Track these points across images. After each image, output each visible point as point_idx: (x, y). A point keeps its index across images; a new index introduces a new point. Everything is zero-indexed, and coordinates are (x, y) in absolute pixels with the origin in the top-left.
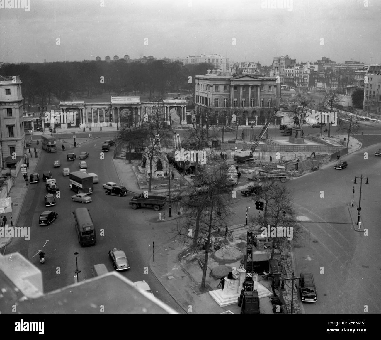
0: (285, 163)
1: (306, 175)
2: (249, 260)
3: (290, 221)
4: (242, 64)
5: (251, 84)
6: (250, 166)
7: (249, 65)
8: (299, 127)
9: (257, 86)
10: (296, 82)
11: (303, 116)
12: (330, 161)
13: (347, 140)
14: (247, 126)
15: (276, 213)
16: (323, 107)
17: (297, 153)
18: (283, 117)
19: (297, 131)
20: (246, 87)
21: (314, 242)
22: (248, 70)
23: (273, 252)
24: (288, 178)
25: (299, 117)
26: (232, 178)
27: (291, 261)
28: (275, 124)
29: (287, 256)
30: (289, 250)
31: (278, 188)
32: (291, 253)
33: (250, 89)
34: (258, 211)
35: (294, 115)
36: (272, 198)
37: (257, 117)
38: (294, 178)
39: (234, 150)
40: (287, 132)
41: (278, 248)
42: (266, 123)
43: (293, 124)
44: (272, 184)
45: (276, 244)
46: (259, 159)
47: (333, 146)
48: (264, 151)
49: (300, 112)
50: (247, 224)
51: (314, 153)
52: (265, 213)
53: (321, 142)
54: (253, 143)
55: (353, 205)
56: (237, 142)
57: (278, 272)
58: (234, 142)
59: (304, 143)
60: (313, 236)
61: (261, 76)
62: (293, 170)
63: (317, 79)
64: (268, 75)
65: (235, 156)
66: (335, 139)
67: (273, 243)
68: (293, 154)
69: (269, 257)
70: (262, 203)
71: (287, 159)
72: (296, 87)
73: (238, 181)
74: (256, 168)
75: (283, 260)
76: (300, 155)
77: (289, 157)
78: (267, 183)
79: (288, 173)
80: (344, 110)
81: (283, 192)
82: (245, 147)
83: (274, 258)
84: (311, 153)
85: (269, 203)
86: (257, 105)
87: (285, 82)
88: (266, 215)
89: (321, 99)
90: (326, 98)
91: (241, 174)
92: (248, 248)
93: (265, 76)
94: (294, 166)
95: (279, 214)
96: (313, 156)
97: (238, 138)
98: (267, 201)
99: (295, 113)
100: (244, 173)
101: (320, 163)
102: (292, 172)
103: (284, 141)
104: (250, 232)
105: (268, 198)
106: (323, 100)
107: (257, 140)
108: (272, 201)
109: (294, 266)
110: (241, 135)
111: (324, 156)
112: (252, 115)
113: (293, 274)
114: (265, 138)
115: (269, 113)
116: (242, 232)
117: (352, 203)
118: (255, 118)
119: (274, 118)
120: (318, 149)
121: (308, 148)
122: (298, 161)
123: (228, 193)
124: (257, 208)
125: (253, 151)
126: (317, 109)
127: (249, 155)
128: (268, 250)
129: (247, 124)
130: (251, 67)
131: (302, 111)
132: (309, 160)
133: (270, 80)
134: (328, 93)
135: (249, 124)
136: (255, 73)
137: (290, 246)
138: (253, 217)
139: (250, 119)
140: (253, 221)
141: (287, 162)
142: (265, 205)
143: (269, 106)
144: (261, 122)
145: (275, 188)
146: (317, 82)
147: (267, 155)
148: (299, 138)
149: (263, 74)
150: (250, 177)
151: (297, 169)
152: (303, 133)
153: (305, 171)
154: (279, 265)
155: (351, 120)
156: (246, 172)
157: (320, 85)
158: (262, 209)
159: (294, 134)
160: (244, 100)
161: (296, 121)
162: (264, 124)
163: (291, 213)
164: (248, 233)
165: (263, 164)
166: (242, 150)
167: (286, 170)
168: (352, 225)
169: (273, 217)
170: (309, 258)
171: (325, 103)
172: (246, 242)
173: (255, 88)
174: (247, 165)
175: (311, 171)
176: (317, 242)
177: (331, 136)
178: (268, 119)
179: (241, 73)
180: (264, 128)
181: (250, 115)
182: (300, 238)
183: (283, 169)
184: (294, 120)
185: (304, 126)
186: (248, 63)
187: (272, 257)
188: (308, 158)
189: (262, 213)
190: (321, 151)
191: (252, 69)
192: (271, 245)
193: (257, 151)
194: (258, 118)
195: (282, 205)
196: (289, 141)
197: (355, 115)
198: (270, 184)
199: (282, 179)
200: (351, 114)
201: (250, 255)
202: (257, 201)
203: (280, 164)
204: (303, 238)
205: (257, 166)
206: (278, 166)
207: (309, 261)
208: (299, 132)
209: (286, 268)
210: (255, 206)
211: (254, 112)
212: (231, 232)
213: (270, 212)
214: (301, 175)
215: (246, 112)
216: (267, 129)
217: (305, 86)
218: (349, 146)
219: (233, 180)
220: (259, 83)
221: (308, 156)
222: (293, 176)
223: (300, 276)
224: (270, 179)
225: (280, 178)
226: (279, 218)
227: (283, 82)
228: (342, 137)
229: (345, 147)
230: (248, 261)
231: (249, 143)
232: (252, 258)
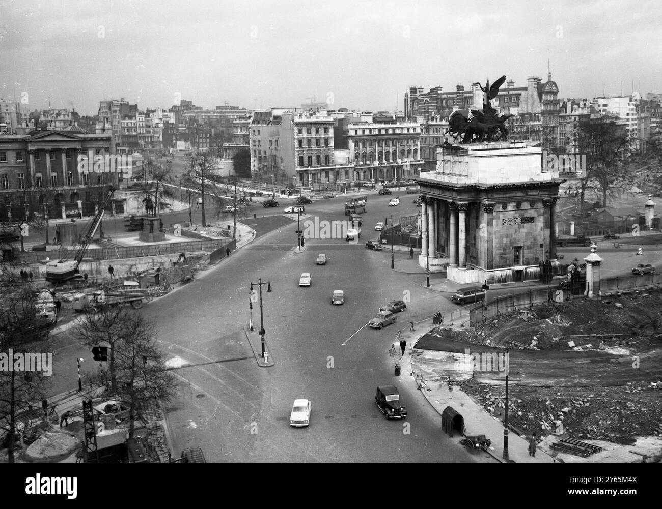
0: (138, 276)
1: (174, 291)
2: (92, 448)
3: (155, 371)
4: (45, 112)
5: (64, 147)
6: (75, 288)
7: (58, 115)
8: (155, 215)
9: (75, 150)
10: (141, 142)
11: (158, 196)
12: (210, 264)
13: (232, 229)
14: (65, 220)
15: (129, 361)
16: (189, 179)
17: (155, 257)
18: (125, 200)
19: (151, 221)
20: (55, 152)
21: (198, 396)
22: (57, 124)
23: (132, 426)
24: (144, 301)
25: (153, 199)
26: (44, 312)
27: (165, 435)
28: (114, 212)
29: (157, 428)
30: (159, 418)
31: (130, 319)
32: (164, 423)
33: (64, 156)
34: (98, 362)
35: (145, 196)
36: (119, 338)
37: (80, 203)
38: (155, 299)
39: (45, 264)
40: (135, 225)
41: (140, 418)
42: (97, 212)
43: (144, 210)
44: (117, 314)
45: (136, 412)
46: (92, 274)
47: (211, 240)
48: (98, 259)
49: (154, 189)
50: (80, 389)
51: (183, 255)
52: (112, 364)
53: (193, 236)
54: (78, 247)
55: (252, 329)
56: (48, 248)
57: (143, 457)
58: (44, 249)
59: (165, 240)
60: (196, 387)
61: (80, 133)
62: (152, 286)
63: (176, 135)
64: (94, 132)
65: (48, 274)
66: (213, 229)
67: (131, 412)
68: (149, 259)
69: (125, 437)
70: (105, 349)
71: (141, 268)
72: (142, 150)
73: (57, 316)
74: (86, 290)
75: (150, 437)
76: (160, 260)
77: (142, 265)
78: (108, 313)
79: (143, 292)
80: (223, 183)
81: (139, 323)
82: (64, 256)
83: (134, 437)
84: (178, 255)
85: (116, 346)
86: (78, 183)
87: (124, 143)
88: (113, 367)
89: (186, 167)
90: (192, 166)
91: (63, 304)
92: (86, 429)
93: (87, 133)
94: (154, 280)
95: (136, 361)
96: (182, 259)
97: (51, 241)
98: (112, 344)
99: (146, 192)
100: (67, 301)
101: (195, 270)
102: (150, 290)
103: (132, 240)
104: (87, 401)
105: (114, 338)
106: (189, 169)
107: (84, 243)
108: (121, 342)
109: (170, 442)
110: (55, 236)
111: (199, 258)
112: (72, 201)
113: (170, 455)
114: (98, 237)
115: (100, 195)
116: (72, 403)
117: (251, 325)
118: (77, 205)
119: (110, 202)
120: (190, 247)
121: (173, 248)
122: (159, 270)
123: (42, 340)
124: (96, 358)
125: (80, 261)
126: (181, 183)
127: (72, 269)
128: (122, 426)
129: (64, 215)
130: (61, 118)
131: (157, 188)
132: (177, 266)
133: (97, 140)
134: (195, 157)
135: (68, 216)
136: (69, 129)
137: (160, 411)
138: (91, 374)
139: (68, 207)
140: (91, 381)
141: (140, 274)
142: (109, 351)
143: (99, 183)
144: (88, 210)
145: (124, 320)
146: (177, 140)
147: (104, 266)
148: (156, 233)
149: (84, 130)
150: (79, 306)
151: (158, 283)
152: (162, 224)
153: (172, 286)
154: (144, 446)
155: (235, 197)
156: (71, 299)
157: (181, 145)
158: (105, 359)
159: (147, 227)
160: (54, 174)
161: (149, 205)
162: (94, 215)
163: (156, 358)
164: (84, 402)
165: (99, 281)
166: (60, 262)
167: (140, 287)
168: (254, 359)
169: (124, 368)
170: (194, 425)
171: (193, 174)
172: (82, 420)
173: (72, 154)
174: (70, 287)
175: (181, 285)
176: (203, 396)
177: (207, 224)
178: (100, 205)
179: (44, 129)
180: (95, 221)
181: (69, 201)
182: (174, 395)
183: (134, 287)
184: (144, 204)
185: (162, 211)
186: (56, 112)
187: (131, 434)
188: (175, 264)
189: (105, 365)
190: (194, 250)
191: (65, 121)
192: (128, 415)
193: (86, 261)
194: (83, 204)
195: (139, 346)
196: (141, 239)
197: (241, 189)
198: (114, 314)
199: (134, 304)
200: (233, 188)
201: (92, 440)
202: (94, 346)
203: (128, 279)
204: (179, 393)
205: (89, 287)
206: (126, 283)
207: (193, 429)
208: (156, 223)
209: (157, 449)
210: (93, 356)
211: (75, 195)
212: (53, 408)
213: (119, 361)
214: (166, 293)
215: (60, 196)
216: (101, 222)
217: (157, 148)
218: (237, 238)
219: (47, 316)
220: (77, 146)
221: (175, 260)
222: (152, 295)
223: (182, 456)
224: (114, 305)
225: (131, 302)
226: (135, 369)
227: (120, 142)
228: (224, 224)
229: (231, 240)
230: (89, 451)
231: (70, 248)
232: (95, 444)
